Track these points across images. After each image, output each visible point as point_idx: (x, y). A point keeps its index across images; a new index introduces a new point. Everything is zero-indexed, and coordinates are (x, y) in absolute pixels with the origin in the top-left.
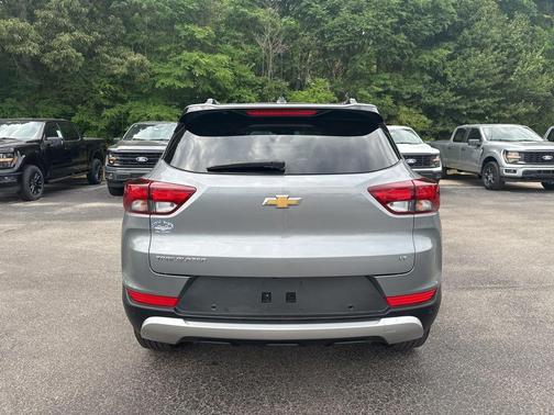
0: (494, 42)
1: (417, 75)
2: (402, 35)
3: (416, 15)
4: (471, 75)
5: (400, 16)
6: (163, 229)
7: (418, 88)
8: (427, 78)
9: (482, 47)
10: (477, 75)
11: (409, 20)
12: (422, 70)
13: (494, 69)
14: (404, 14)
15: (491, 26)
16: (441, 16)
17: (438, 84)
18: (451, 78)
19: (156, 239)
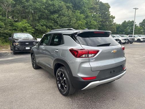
0: (66, 15)
1: (50, 21)
2: (46, 10)
3: (49, 6)
4: (63, 22)
5: (46, 6)
6: (92, 60)
7: (51, 24)
8: (53, 22)
9: (64, 16)
10: (64, 23)
11: (48, 7)
12: (51, 19)
13: (67, 21)
14: (46, 5)
15: (66, 11)
16: (55, 7)
17: (56, 24)
18: (59, 23)
19: (91, 63)
